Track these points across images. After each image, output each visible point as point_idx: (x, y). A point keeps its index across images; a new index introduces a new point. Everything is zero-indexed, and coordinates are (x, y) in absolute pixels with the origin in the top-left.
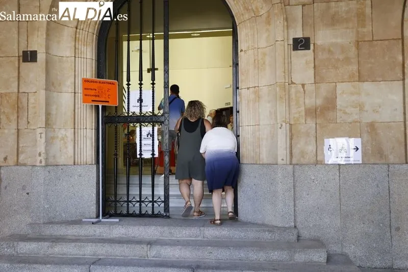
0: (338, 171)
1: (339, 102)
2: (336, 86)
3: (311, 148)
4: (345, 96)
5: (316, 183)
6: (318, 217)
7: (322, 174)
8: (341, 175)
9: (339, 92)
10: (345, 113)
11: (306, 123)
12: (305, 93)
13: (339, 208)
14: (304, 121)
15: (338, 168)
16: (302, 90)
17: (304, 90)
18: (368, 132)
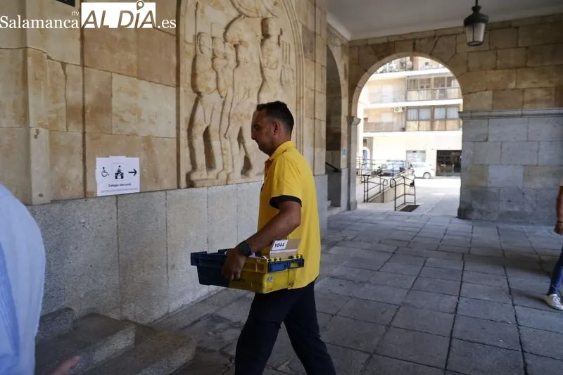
0: (115, 206)
1: (116, 103)
2: (112, 78)
3: (75, 173)
4: (122, 95)
5: (88, 227)
6: (90, 280)
7: (96, 213)
8: (119, 211)
9: (115, 87)
10: (122, 120)
11: (67, 131)
12: (66, 79)
13: (117, 259)
14: (64, 127)
15: (114, 202)
16: (62, 72)
17: (65, 73)
18: (145, 149)
